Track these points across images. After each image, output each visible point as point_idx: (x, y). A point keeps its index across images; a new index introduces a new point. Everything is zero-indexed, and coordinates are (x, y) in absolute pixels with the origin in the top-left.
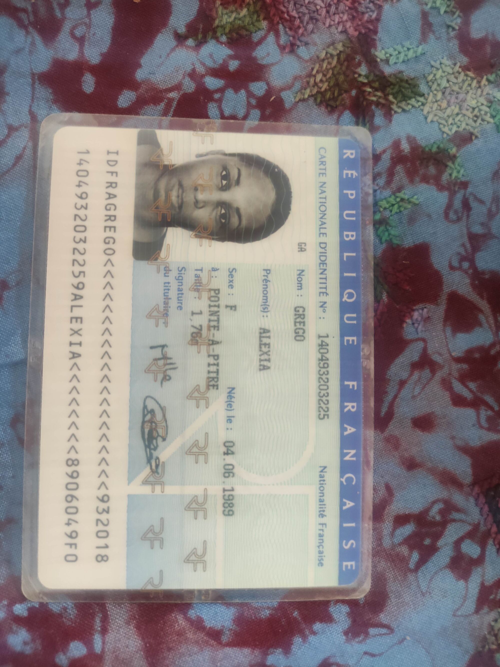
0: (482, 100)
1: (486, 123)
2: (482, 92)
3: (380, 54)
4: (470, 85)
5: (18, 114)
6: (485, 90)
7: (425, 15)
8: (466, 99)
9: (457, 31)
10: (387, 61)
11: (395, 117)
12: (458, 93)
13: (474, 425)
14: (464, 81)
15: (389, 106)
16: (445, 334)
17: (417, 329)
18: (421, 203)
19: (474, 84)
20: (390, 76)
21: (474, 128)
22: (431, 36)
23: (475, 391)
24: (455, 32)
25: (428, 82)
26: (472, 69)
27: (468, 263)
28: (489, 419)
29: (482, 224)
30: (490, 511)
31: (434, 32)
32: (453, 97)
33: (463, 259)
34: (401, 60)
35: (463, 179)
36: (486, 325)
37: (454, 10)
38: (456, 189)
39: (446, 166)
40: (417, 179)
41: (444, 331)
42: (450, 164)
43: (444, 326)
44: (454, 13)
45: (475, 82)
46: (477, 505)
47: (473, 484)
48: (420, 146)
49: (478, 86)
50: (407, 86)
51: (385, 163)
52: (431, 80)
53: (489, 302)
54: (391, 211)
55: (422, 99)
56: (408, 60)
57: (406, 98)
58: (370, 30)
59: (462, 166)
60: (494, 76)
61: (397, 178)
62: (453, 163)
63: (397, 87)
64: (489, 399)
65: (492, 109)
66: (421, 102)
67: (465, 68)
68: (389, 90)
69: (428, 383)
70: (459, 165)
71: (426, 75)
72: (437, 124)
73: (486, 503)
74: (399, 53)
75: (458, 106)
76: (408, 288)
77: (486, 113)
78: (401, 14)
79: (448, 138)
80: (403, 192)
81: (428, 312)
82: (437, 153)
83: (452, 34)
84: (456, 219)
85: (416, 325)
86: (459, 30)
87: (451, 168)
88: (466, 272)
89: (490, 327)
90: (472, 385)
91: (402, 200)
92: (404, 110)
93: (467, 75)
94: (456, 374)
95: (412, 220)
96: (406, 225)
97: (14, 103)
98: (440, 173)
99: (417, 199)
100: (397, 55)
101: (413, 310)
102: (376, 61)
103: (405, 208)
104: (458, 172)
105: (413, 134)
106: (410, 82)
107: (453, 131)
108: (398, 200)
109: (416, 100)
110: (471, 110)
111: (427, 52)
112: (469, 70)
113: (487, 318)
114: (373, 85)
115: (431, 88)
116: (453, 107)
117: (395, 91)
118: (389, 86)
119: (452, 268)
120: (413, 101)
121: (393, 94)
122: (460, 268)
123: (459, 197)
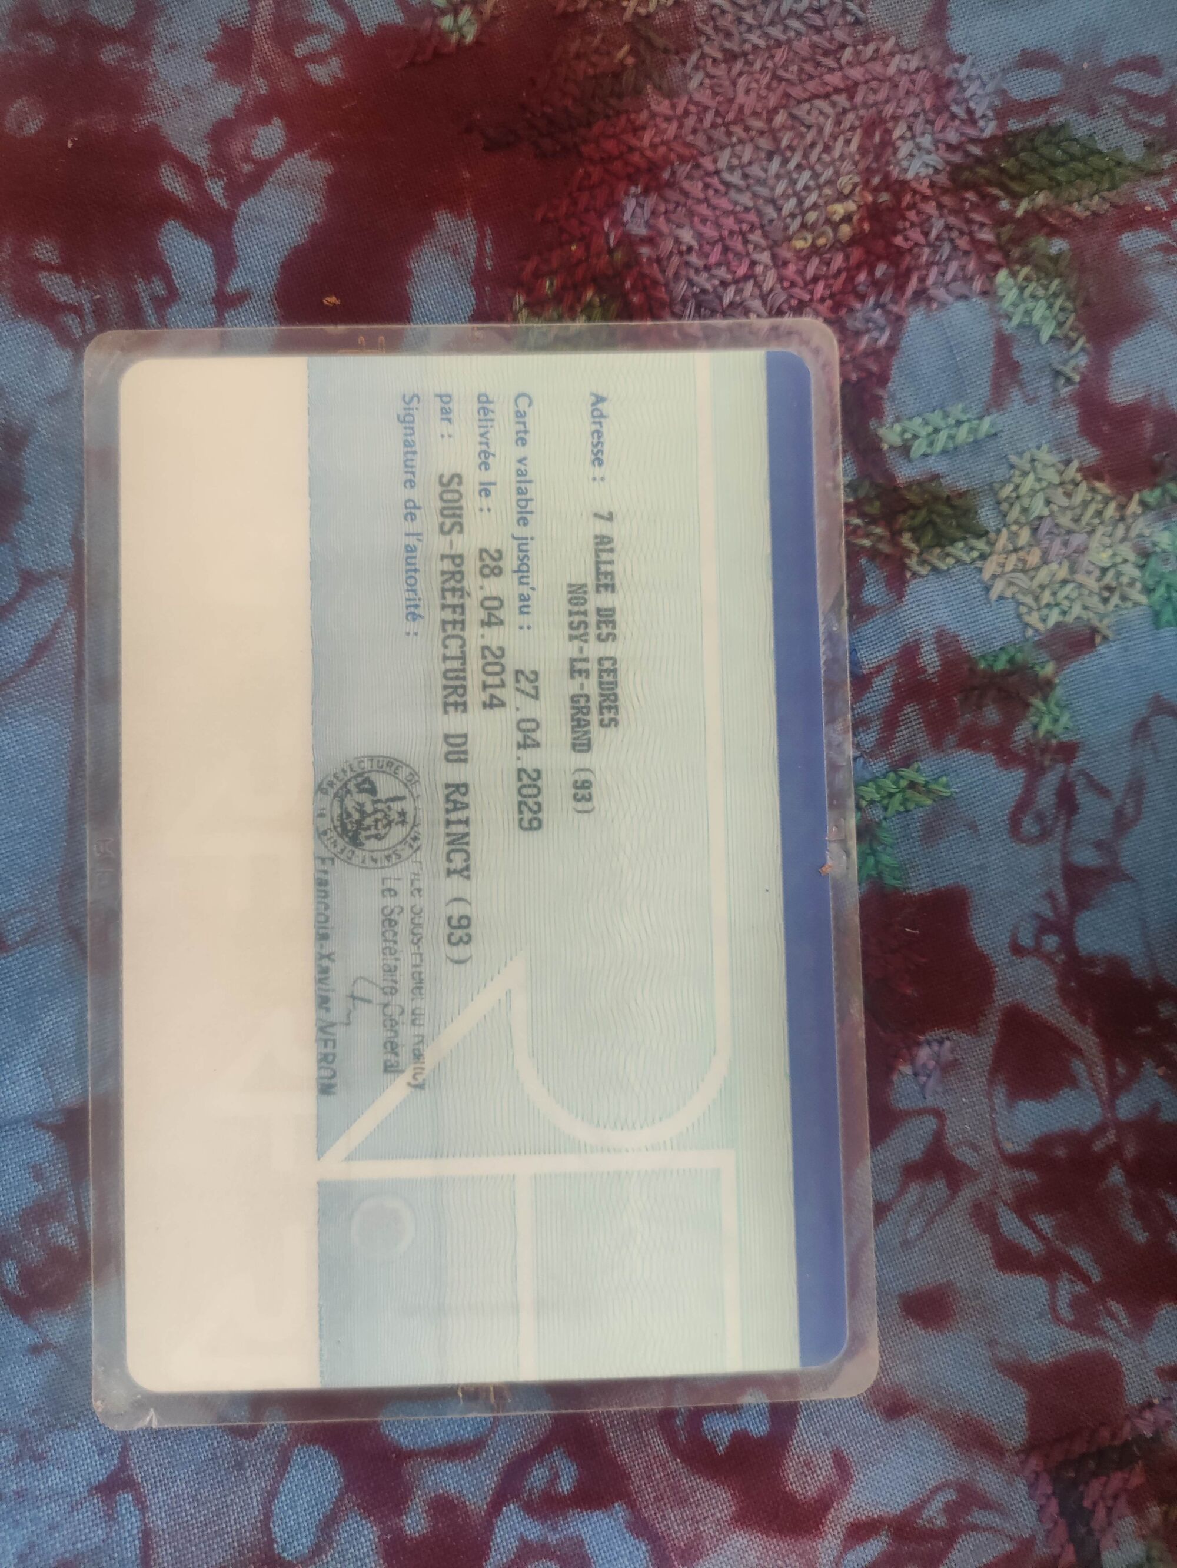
0: (1126, 551)
1: (1129, 604)
2: (1128, 529)
3: (890, 434)
4: (1099, 513)
5: (47, 545)
6: (1133, 526)
7: (1003, 343)
8: (1086, 548)
9: (1077, 386)
10: (905, 450)
11: (914, 587)
12: (1069, 532)
13: (1041, 1315)
14: (1085, 504)
15: (901, 559)
16: (991, 1100)
17: (923, 1087)
18: (955, 796)
19: (1111, 510)
20: (909, 486)
21: (1102, 617)
22: (1015, 394)
23: (1050, 1235)
24: (1071, 388)
25: (999, 503)
26: (1107, 476)
27: (1056, 938)
28: (1077, 1303)
29: (1099, 845)
30: (1062, 1514)
31: (1022, 385)
32: (1058, 542)
33: (1045, 927)
34: (938, 447)
35: (1065, 738)
36: (1087, 1082)
37: (1073, 335)
38: (1047, 763)
39: (1028, 705)
40: (952, 738)
41: (989, 1096)
42: (1037, 702)
43: (991, 1082)
44: (1073, 343)
45: (1112, 506)
46: (1031, 1497)
47: (1030, 1448)
48: (968, 659)
49: (1117, 515)
50: (948, 511)
51: (878, 698)
52: (1008, 497)
53: (1099, 1032)
54: (886, 809)
55: (981, 544)
56: (956, 448)
57: (942, 540)
58: (871, 374)
59: (1063, 707)
60: (1157, 492)
61: (903, 733)
62: (1045, 699)
63: (923, 513)
64: (1080, 1256)
65: (1147, 574)
66: (978, 550)
67: (1091, 473)
68: (903, 520)
69: (939, 1212)
70: (1057, 705)
71: (996, 486)
72: (1013, 605)
73: (1054, 1494)
74: (937, 431)
75: (1066, 564)
76: (909, 991)
77: (1131, 584)
78: (947, 338)
79: (1036, 639)
80: (916, 765)
81: (952, 1051)
82: (1006, 674)
83: (1066, 391)
84: (1038, 834)
85: (923, 1079)
86: (1079, 383)
87: (1038, 709)
88: (1048, 958)
89: (1097, 1088)
90: (1044, 1221)
91: (913, 785)
92: (935, 570)
93: (1093, 490)
94: (1007, 1194)
95: (932, 831)
96: (917, 844)
97: (41, 520)
98: (1011, 721)
99: (947, 786)
100: (929, 435)
101: (919, 1044)
102: (879, 450)
103: (918, 805)
104: (1056, 720)
105: (952, 627)
106: (957, 502)
107: (1051, 623)
108: (904, 783)
109: (966, 545)
110: (1097, 573)
111: (1002, 431)
112: (1099, 478)
113: (1090, 1068)
114: (867, 509)
115: (1005, 516)
116: (1054, 566)
117: (917, 521)
118: (904, 511)
119: (1017, 949)
120: (958, 549)
121: (912, 530)
122: (1037, 951)
123: (1051, 780)
